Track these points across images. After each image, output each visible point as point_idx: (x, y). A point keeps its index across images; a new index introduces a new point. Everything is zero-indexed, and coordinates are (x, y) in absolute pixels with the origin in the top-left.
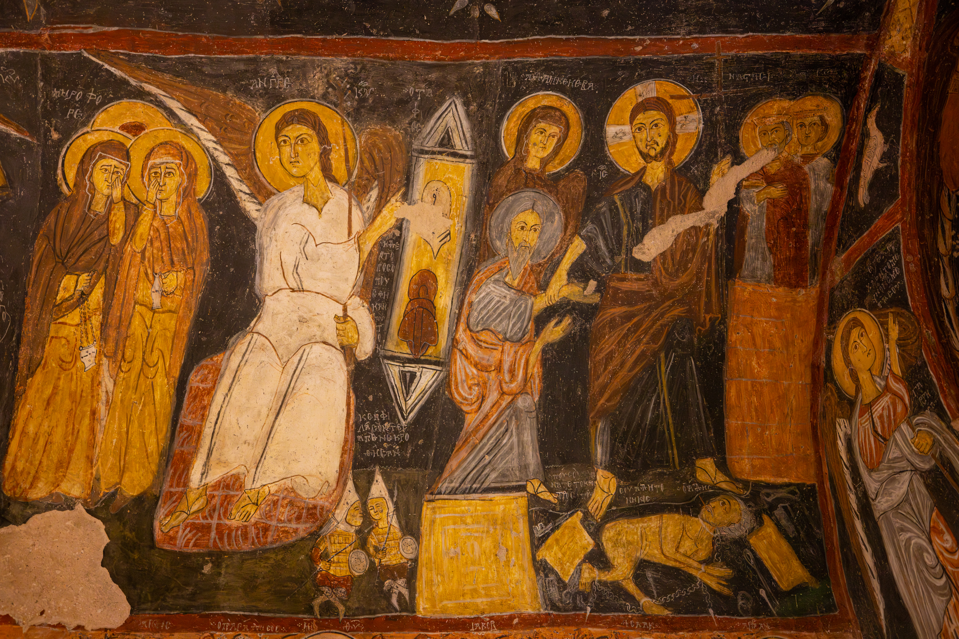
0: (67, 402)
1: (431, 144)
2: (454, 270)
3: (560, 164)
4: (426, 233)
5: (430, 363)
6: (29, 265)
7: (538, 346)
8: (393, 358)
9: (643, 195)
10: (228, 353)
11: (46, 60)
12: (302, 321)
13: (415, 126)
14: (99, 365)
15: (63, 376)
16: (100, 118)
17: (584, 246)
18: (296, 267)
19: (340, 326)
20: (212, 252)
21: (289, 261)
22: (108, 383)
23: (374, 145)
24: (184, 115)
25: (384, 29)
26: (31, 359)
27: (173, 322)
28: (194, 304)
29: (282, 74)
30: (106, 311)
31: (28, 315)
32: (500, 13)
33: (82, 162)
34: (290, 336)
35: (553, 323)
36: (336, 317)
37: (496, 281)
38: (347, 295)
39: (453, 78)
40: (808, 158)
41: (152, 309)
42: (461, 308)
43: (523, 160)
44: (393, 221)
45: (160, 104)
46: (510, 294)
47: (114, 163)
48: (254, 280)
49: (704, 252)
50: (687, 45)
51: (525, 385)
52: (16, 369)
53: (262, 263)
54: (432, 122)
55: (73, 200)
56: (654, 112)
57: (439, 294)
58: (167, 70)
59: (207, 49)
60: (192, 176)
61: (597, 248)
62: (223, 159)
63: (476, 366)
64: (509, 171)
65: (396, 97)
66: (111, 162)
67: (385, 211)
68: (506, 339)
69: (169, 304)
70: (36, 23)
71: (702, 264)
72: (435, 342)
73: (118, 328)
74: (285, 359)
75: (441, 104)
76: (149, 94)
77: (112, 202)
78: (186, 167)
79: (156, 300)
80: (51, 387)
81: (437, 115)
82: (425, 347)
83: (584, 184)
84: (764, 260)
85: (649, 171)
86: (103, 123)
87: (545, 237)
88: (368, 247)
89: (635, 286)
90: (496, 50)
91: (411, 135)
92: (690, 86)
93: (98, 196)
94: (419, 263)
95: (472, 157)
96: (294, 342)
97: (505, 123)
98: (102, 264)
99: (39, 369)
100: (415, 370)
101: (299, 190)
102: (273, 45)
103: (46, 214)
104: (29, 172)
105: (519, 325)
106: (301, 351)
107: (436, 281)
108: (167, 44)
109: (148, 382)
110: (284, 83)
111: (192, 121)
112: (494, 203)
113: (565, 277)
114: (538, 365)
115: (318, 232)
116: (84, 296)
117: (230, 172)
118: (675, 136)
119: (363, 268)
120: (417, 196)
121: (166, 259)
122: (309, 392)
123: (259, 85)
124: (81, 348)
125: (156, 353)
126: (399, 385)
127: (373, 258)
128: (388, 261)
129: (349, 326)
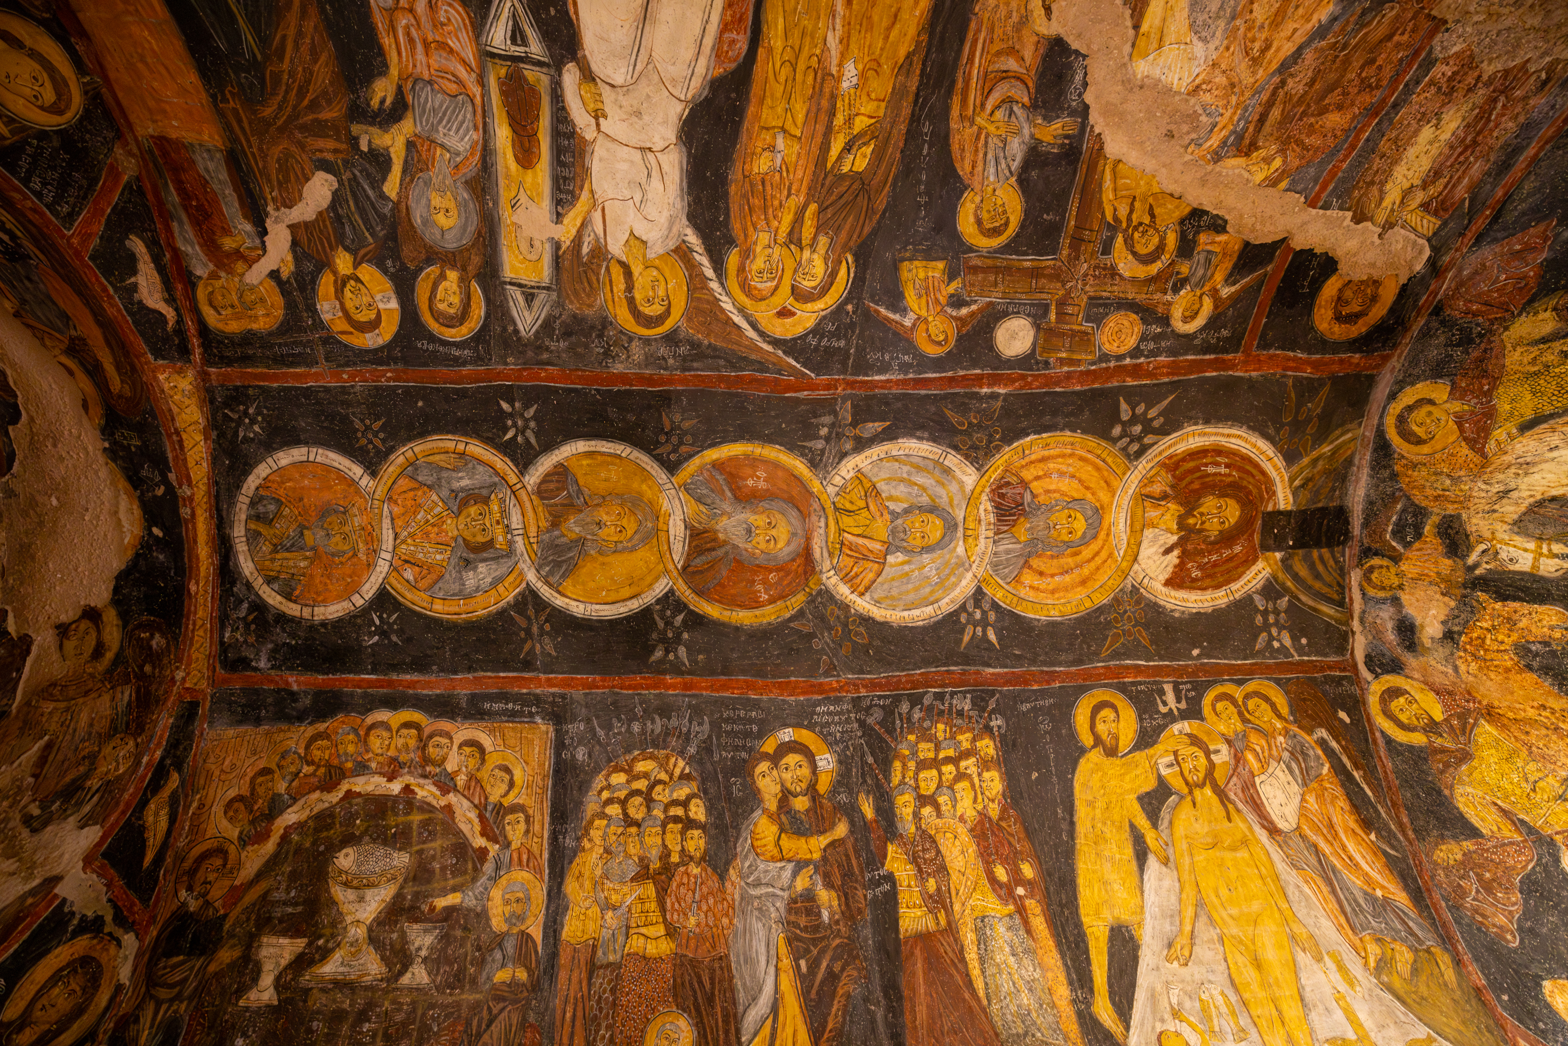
0: (876, 18)
1: (542, 296)
2: (500, 168)
3: (429, 275)
4: (533, 207)
5: (500, 56)
6: (894, 184)
7: (394, 72)
8: (540, 64)
9: (348, 242)
10: (709, 77)
11: (844, 372)
12: (638, 114)
13: (556, 312)
14: (840, 65)
15: (878, 52)
16: (810, 323)
17: (385, 189)
18: (649, 175)
19: (600, 106)
20: (726, 194)
21: (656, 182)
22: (833, 42)
23: (588, 296)
24: (744, 325)
25: (586, 394)
26: (907, 76)
27: (764, 116)
28: (744, 137)
29: (664, 358)
30: (829, 130)
31: (903, 128)
32: (499, 405)
33: (832, 284)
34: (648, 96)
35: (388, 101)
36: (606, 117)
37: (458, 154)
38: (598, 142)
39: (530, 354)
40: (213, 276)
41: (783, 130)
42: (485, 124)
43: (461, 280)
44: (566, 221)
45: (762, 334)
46: (440, 138)
47: (805, 283)
48: (688, 163)
49: (269, 181)
50: (352, 377)
51: (391, 21)
52: (924, 64)
53: (681, 181)
54: (543, 316)
55: (846, 248)
56: (362, 320)
57: (510, 140)
58: (753, 362)
59: (721, 379)
60: (741, 269)
61: (373, 188)
62: (714, 285)
63: (451, 51)
64: (472, 269)
65: (574, 339)
66: (807, 284)
67: (574, 232)
68: (430, 82)
69: (767, 136)
70: (844, 399)
71: (265, 167)
72: (501, 83)
73: (818, 110)
74: (650, 67)
75: (537, 332)
76: (769, 343)
77: (811, 246)
78: (746, 278)
79: (780, 143)
80: (891, 38)
81: (539, 322)
82: (510, 77)
83: (403, 255)
84: (207, 170)
85: (350, 265)
86: (809, 318)
87: (424, 201)
88: (585, 195)
89: (321, 143)
90: (499, 376)
91: (559, 304)
92: (340, 342)
93: (823, 252)
94: (535, 176)
95: (505, 283)
96: (644, 88)
97: (483, 314)
98: (827, 182)
99: (901, 61)
100: (513, 48)
101: (651, 254)
102: (670, 381)
103: (869, 235)
104: (878, 274)
105: (422, 100)
106: (636, 76)
107: (515, 156)
108: (751, 382)
109: (790, 42)
110: (663, 351)
111: (738, 319)
112: (478, 238)
113: (393, 155)
114: (386, 47)
115: (632, 211)
116: (848, 148)
117: (709, 273)
118: (337, 298)
119: (586, 171)
120: (547, 246)
121: (768, 188)
122: (620, 23)
123: (683, 350)
124: (856, 87)
125: (782, 79)
126: (526, 28)
127: (579, 183)
128: (565, 179)
129: (592, 106)
